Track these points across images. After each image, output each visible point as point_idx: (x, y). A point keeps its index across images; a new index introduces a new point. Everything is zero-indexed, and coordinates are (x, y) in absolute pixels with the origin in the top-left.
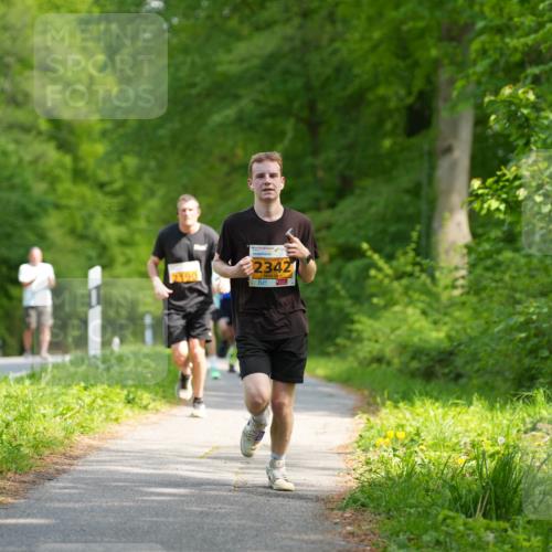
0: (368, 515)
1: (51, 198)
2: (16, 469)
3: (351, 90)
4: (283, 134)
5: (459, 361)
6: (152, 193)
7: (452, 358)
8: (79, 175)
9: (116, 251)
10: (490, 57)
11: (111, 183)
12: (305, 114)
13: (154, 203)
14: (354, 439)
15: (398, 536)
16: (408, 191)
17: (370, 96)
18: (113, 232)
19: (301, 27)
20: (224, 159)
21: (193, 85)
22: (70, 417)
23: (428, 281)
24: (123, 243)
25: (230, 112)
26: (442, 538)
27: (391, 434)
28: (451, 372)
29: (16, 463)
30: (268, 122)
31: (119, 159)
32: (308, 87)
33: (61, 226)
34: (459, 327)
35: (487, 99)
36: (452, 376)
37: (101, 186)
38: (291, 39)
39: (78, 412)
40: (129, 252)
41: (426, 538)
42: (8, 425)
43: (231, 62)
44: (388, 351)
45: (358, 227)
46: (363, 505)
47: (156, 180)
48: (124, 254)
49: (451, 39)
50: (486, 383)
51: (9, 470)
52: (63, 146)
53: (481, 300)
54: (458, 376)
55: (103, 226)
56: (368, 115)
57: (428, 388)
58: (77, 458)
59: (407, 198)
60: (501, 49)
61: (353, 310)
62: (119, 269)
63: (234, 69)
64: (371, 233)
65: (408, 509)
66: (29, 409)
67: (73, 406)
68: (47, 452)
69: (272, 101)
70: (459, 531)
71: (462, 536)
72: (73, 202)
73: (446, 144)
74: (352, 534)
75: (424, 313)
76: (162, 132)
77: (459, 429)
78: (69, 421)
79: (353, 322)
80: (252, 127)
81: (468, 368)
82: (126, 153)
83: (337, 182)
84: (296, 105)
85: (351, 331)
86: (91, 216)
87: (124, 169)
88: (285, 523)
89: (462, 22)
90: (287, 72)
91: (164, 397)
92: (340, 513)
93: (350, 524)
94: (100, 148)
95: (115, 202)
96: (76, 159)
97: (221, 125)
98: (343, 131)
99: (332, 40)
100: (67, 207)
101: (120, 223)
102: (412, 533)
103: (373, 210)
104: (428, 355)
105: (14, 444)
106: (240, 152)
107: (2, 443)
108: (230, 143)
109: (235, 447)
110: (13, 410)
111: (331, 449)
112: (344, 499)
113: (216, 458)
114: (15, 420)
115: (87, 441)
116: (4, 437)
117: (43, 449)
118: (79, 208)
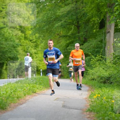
0: (92, 113)
1: (19, 43)
2: (14, 103)
3: (86, 19)
4: (71, 29)
5: (111, 80)
6: (42, 42)
7: (110, 79)
8: (26, 38)
10: (119, 11)
11: (33, 40)
12: (76, 24)
13: (43, 44)
14: (88, 96)
15: (99, 118)
17: (91, 20)
18: (33, 51)
19: (75, 5)
20: (58, 34)
23: (104, 61)
25: (60, 24)
27: (97, 95)
30: (68, 26)
31: (35, 35)
32: (77, 18)
33: (22, 49)
34: (111, 72)
35: (118, 21)
36: (110, 83)
37: (31, 41)
39: (27, 90)
41: (106, 118)
42: (11, 93)
43: (60, 13)
44: (95, 77)
45: (89, 49)
46: (91, 111)
47: (43, 39)
48: (35, 56)
49: (110, 7)
51: (12, 103)
52: (22, 32)
53: (117, 66)
54: (111, 83)
55: (31, 50)
56: (91, 24)
57: (105, 85)
58: (27, 100)
59: (99, 43)
61: (87, 68)
64: (91, 51)
65: (101, 112)
66: (16, 89)
67: (25, 89)
68: (20, 99)
69: (69, 21)
70: (113, 117)
71: (114, 118)
72: (25, 44)
73: (108, 31)
74: (89, 117)
75: (103, 69)
76: (44, 28)
77: (112, 94)
78: (25, 92)
80: (64, 27)
81: (114, 81)
82: (36, 33)
83: (84, 39)
84: (74, 22)
85: (87, 73)
86: (29, 47)
87: (36, 37)
88: (74, 115)
89: (112, 3)
90: (72, 15)
91: (46, 87)
92: (86, 113)
93: (88, 115)
94: (30, 32)
96: (25, 35)
97: (57, 27)
98: (85, 28)
99: (82, 8)
100: (23, 45)
101: (35, 49)
102: (103, 117)
103: (92, 46)
104: (104, 78)
105: (13, 97)
106: (62, 33)
107: (10, 97)
108: (59, 31)
109: (62, 98)
110: (13, 90)
111: (83, 99)
112: (87, 109)
113: (58, 100)
114: (13, 92)
115: (29, 96)
116: (11, 95)
117: (19, 98)
118: (26, 46)
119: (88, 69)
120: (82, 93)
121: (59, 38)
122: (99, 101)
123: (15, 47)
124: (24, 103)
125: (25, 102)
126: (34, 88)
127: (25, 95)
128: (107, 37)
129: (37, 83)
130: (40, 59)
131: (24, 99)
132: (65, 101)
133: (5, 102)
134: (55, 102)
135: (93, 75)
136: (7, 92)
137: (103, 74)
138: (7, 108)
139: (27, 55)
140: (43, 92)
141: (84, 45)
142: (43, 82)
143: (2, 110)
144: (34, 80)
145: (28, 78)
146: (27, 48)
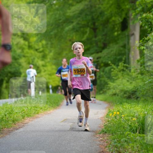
0: (107, 135)
1: (22, 54)
3: (104, 18)
4: (86, 32)
5: (138, 94)
6: (51, 51)
7: (136, 93)
8: (30, 47)
9: (42, 68)
11: (39, 49)
12: (92, 26)
14: (105, 115)
15: (114, 140)
16: (122, 47)
17: (111, 20)
18: (40, 63)
19: (90, 1)
20: (70, 40)
21: (60, 20)
22: (24, 113)
23: (128, 71)
24: (43, 66)
25: (71, 26)
26: (127, 140)
27: (115, 113)
28: (135, 97)
30: (82, 29)
31: (41, 42)
32: (93, 19)
33: (26, 62)
36: (136, 98)
37: (37, 50)
38: (87, 5)
39: (26, 111)
40: (45, 68)
41: (122, 140)
43: (70, 12)
44: (118, 92)
45: (109, 57)
46: (105, 132)
47: (51, 47)
49: (132, 2)
50: (145, 99)
52: (25, 39)
54: (138, 98)
55: (37, 61)
56: (110, 26)
58: (25, 124)
59: (122, 49)
60: (145, 4)
61: (108, 81)
62: (43, 73)
63: (71, 14)
64: (112, 59)
65: (118, 133)
66: (12, 111)
69: (83, 23)
70: (131, 138)
72: (29, 55)
73: (132, 33)
74: (102, 140)
76: (52, 33)
77: (135, 111)
80: (77, 31)
81: (140, 95)
84: (90, 24)
86: (34, 59)
88: (83, 138)
90: (86, 15)
91: (52, 107)
92: (99, 135)
93: (101, 138)
95: (41, 54)
96: (29, 43)
97: (68, 31)
98: (103, 30)
100: (27, 56)
101: (42, 60)
102: (118, 139)
103: (112, 52)
104: (129, 92)
106: (74, 38)
108: (72, 35)
109: (72, 119)
111: (99, 118)
112: (100, 131)
113: (65, 122)
115: (29, 119)
118: (31, 57)
120: (98, 112)
122: (116, 119)
124: (21, 127)
125: (23, 126)
126: (37, 108)
127: (23, 118)
128: (131, 41)
130: (49, 73)
131: (22, 123)
132: (75, 123)
134: (62, 124)
135: (114, 89)
137: (127, 88)
139: (30, 68)
140: (47, 113)
142: (50, 100)
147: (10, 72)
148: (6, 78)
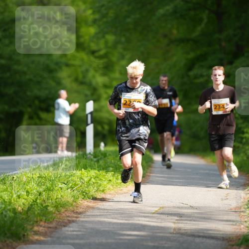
1: (63, 60)
2: (46, 220)
4: (201, 20)
8: (80, 46)
11: (99, 51)
20: (165, 36)
25: (169, 8)
29: (45, 217)
30: (192, 13)
31: (104, 37)
33: (69, 77)
37: (93, 53)
39: (81, 186)
42: (40, 194)
47: (125, 49)
51: (41, 220)
55: (94, 77)
58: (80, 213)
61: (243, 126)
67: (78, 183)
68: (63, 210)
72: (77, 62)
76: (129, 20)
79: (243, 133)
82: (107, 33)
85: (242, 138)
86: (87, 71)
87: (106, 42)
94: (92, 30)
95: (101, 62)
96: (78, 37)
100: (73, 65)
101: (104, 74)
105: (44, 205)
106: (175, 31)
107: (37, 205)
108: (169, 26)
110: (44, 185)
112: (239, 239)
113: (162, 213)
114: (44, 191)
116: (38, 201)
117: (61, 208)
118: (80, 66)
119: (244, 128)
120: (227, 195)
121: (168, 45)
123: (50, 71)
126: (101, 180)
129: (109, 167)
131: (73, 211)
133: (22, 218)
136: (27, 192)
138: (28, 235)
141: (234, 65)
143: (14, 241)
144: (101, 159)
145: (85, 154)
146: (82, 72)
147: (37, 98)
148: (29, 110)
